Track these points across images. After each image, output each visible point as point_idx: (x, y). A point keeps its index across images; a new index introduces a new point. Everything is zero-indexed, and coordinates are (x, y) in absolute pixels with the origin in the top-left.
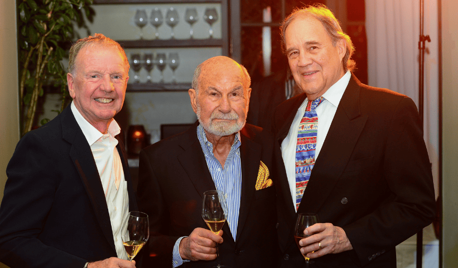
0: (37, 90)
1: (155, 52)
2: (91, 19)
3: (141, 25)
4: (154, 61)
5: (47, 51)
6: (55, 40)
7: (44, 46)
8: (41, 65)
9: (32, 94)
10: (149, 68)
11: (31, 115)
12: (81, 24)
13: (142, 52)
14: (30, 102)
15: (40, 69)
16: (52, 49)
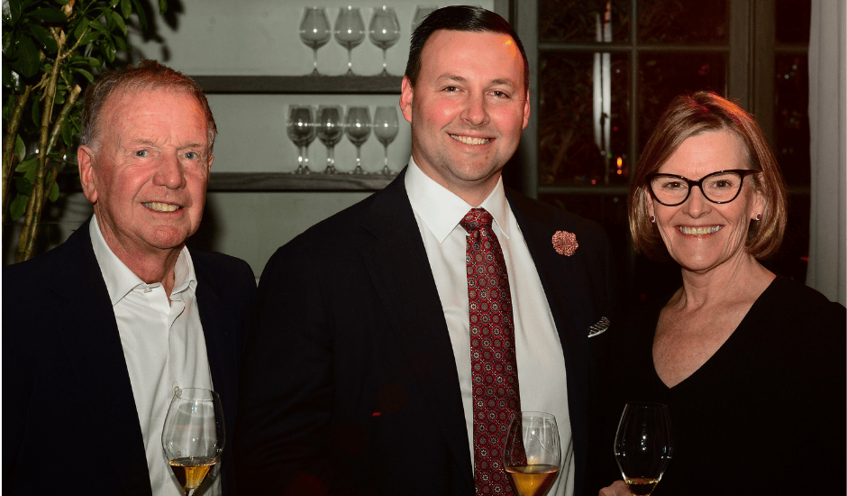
0: (40, 187)
1: (344, 103)
2: (173, 24)
3: (316, 44)
4: (342, 125)
5: (68, 94)
6: (88, 68)
7: (59, 82)
8: (51, 128)
9: (31, 196)
10: (330, 139)
11: (27, 246)
12: (150, 33)
13: (316, 103)
14: (25, 215)
15: (49, 137)
16: (78, 89)
